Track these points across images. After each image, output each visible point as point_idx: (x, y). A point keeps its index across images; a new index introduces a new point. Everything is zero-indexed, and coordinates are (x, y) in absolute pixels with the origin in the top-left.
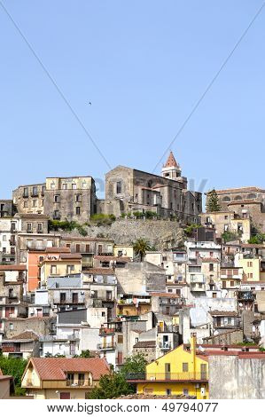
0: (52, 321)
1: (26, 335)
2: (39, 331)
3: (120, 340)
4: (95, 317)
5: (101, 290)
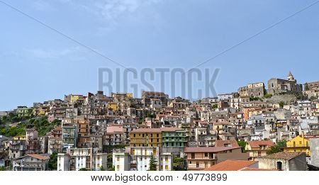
0: (253, 129)
1: (245, 134)
2: (249, 132)
3: (277, 134)
4: (268, 128)
5: (269, 119)
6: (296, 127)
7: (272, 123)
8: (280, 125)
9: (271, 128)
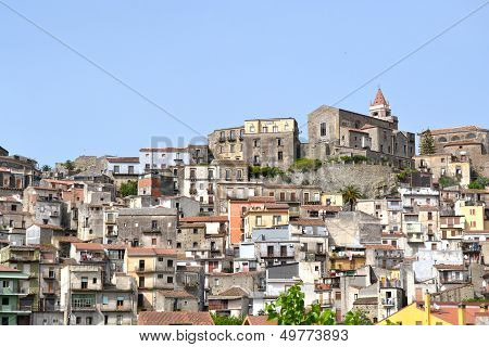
0: (261, 277)
1: (233, 291)
2: (246, 287)
3: (338, 296)
4: (308, 273)
5: (311, 242)
6: (395, 275)
7: (320, 256)
8: (346, 266)
9: (317, 275)
